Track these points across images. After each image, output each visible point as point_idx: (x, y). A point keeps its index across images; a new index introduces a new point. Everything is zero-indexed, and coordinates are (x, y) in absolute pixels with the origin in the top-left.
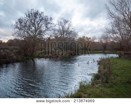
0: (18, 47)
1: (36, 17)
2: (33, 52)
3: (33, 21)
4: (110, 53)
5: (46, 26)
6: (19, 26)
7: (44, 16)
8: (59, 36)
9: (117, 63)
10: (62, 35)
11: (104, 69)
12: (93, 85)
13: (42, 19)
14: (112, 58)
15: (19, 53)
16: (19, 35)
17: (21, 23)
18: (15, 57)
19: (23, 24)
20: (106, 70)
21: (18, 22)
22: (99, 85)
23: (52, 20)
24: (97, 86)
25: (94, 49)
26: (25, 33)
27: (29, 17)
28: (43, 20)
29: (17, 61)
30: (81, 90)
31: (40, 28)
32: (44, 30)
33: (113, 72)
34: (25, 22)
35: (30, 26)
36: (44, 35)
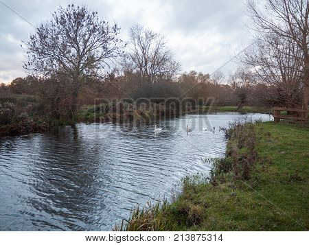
0: (37, 98)
1: (79, 24)
2: (74, 107)
3: (72, 34)
4: (254, 112)
5: (104, 47)
6: (37, 45)
7: (99, 22)
8: (135, 71)
9: (269, 134)
10: (141, 69)
11: (241, 148)
12: (214, 184)
13: (94, 30)
14: (258, 122)
15: (41, 110)
16: (40, 67)
17: (45, 37)
18: (31, 120)
19: (48, 40)
20: (244, 150)
21: (38, 36)
22: (229, 184)
23: (117, 31)
24: (223, 186)
25: (218, 101)
26: (55, 62)
27: (63, 23)
28: (98, 32)
29: (36, 130)
30: (188, 195)
31: (89, 50)
32: (99, 55)
33: (262, 155)
34: (54, 36)
35: (64, 46)
36: (99, 68)
